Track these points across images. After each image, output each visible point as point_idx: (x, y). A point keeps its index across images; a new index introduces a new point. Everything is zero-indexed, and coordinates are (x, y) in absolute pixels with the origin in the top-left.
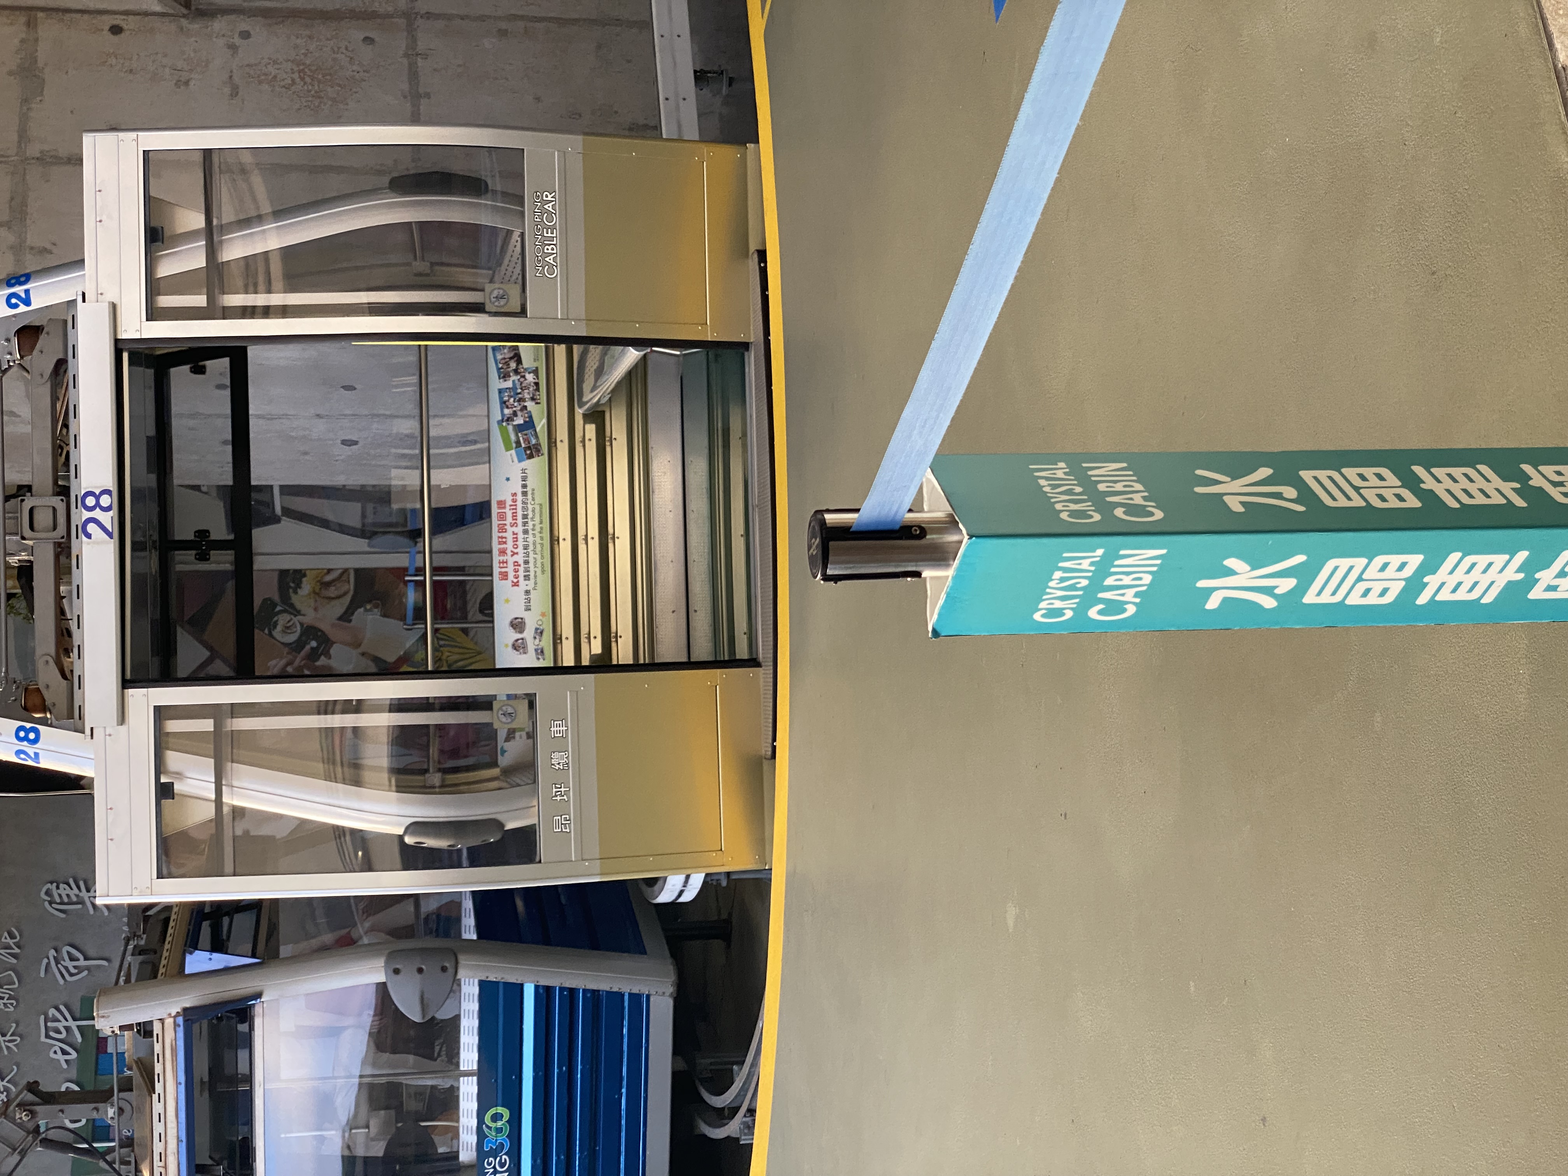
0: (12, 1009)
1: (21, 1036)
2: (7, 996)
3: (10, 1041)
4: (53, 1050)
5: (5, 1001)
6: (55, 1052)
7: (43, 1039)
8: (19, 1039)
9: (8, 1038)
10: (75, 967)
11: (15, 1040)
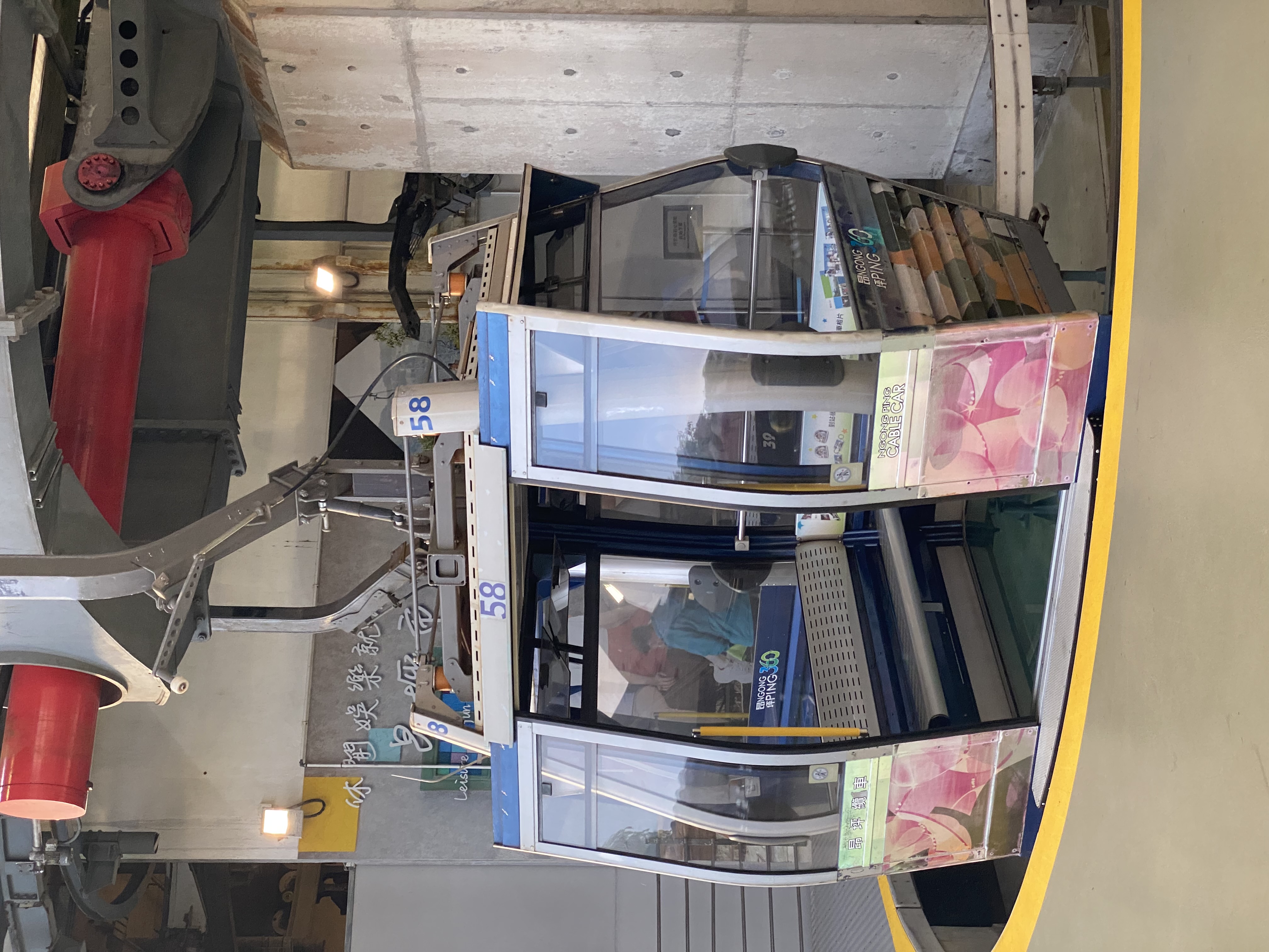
0: (375, 654)
1: (382, 676)
2: (372, 643)
3: (373, 679)
4: (407, 688)
5: (370, 647)
6: (409, 690)
7: (399, 678)
8: (380, 678)
9: (371, 677)
10: (425, 623)
11: (378, 679)
